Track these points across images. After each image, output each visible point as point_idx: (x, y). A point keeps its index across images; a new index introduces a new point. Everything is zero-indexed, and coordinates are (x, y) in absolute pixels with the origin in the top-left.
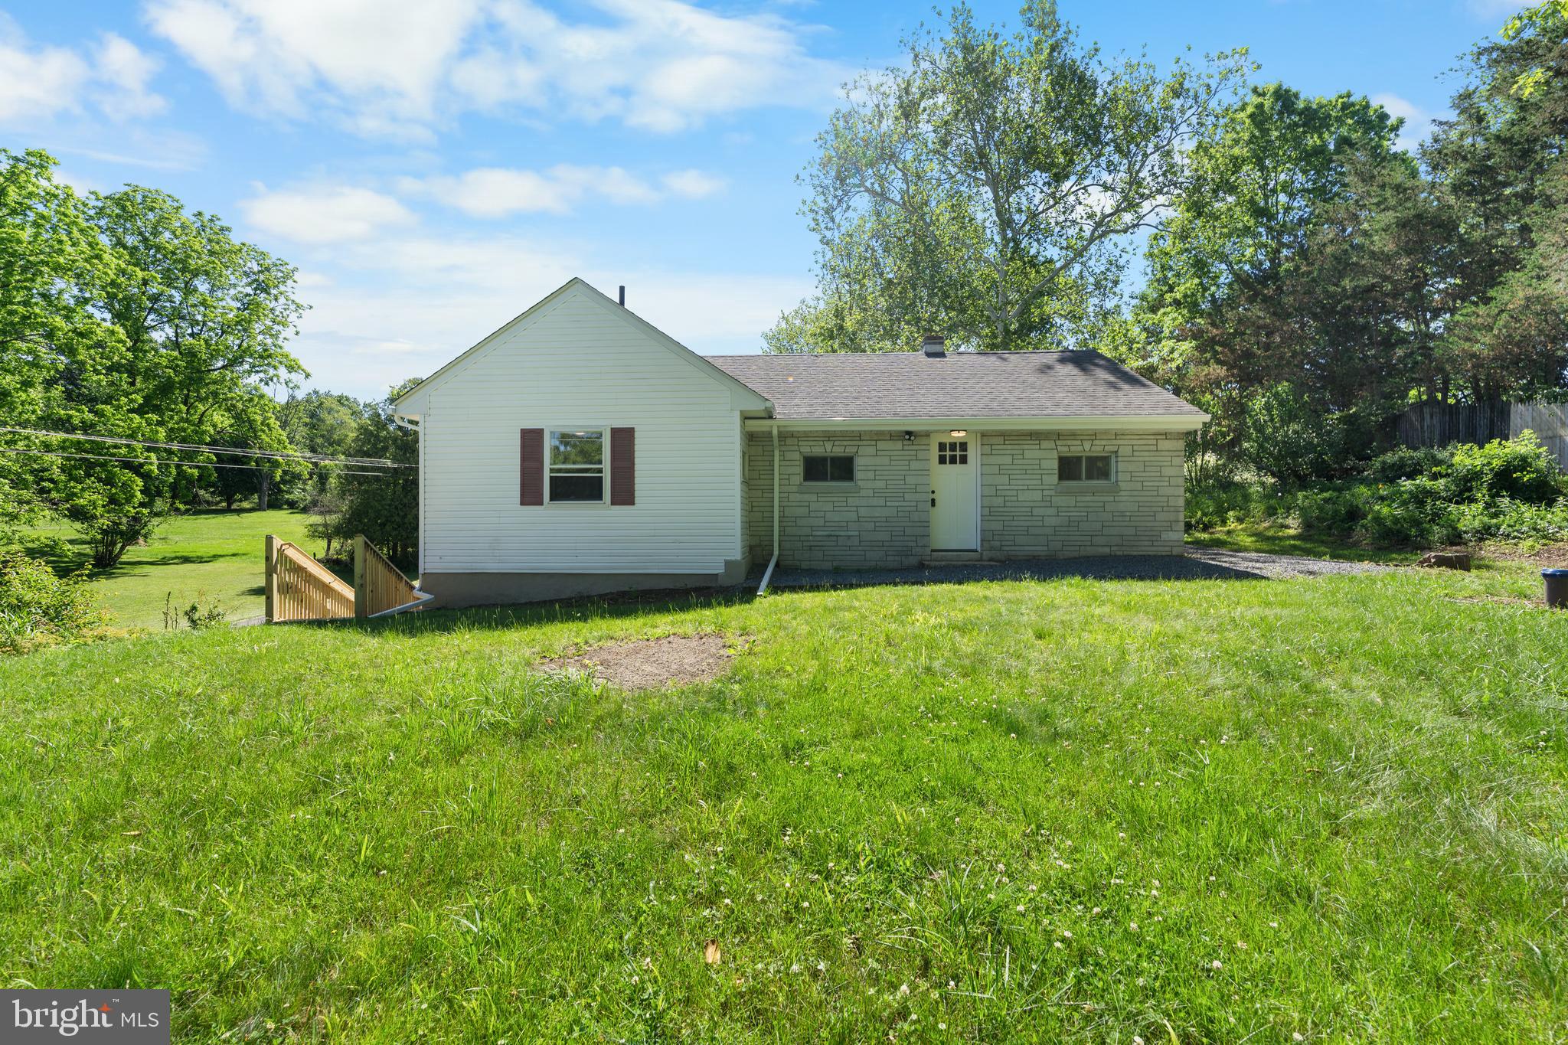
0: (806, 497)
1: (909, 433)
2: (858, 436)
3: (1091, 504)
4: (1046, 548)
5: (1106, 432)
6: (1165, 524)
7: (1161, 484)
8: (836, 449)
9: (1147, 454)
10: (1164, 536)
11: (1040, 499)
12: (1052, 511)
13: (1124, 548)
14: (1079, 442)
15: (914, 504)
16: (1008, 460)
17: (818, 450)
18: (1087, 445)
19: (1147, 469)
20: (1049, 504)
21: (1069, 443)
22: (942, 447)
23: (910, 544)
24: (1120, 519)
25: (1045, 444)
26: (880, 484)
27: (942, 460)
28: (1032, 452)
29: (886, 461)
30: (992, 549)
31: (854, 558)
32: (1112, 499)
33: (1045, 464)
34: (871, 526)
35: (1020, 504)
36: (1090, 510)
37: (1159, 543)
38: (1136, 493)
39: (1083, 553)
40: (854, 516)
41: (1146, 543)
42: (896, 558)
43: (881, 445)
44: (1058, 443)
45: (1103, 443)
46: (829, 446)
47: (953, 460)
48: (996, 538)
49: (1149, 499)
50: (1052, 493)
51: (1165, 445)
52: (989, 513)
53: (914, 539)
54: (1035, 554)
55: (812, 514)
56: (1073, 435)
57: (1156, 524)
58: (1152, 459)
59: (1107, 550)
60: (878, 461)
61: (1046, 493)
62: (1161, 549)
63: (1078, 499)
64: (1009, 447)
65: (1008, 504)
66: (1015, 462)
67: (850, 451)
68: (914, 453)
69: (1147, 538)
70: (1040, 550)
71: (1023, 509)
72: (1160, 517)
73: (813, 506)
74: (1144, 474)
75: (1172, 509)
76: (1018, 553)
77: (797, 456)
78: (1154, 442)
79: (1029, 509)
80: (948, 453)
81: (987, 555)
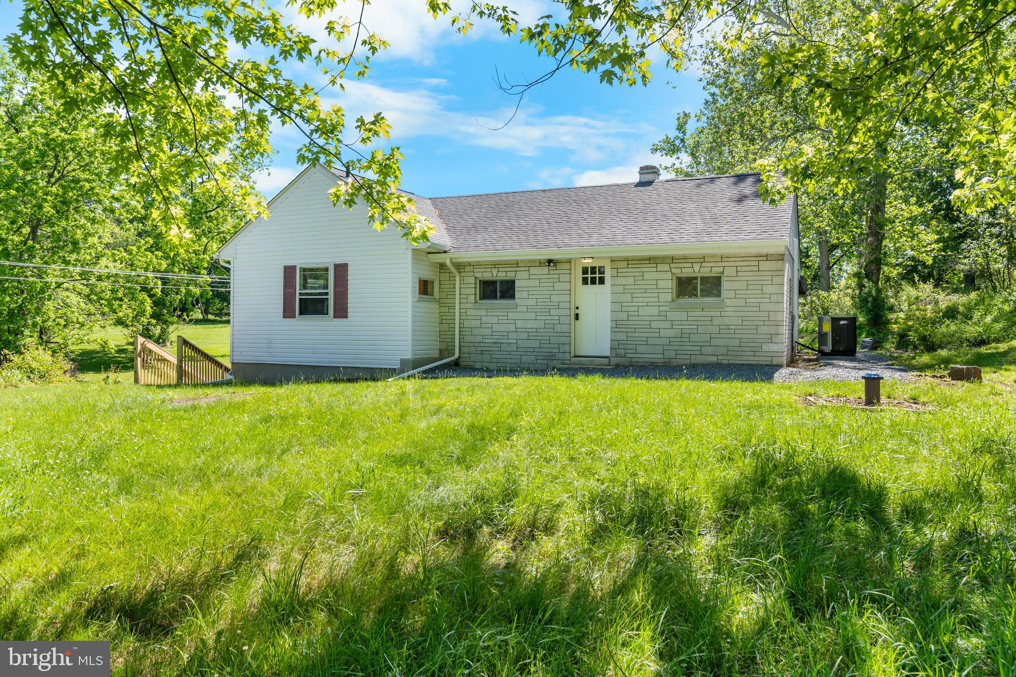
0: (479, 312)
1: (550, 261)
2: (517, 264)
3: (701, 319)
4: (662, 356)
5: (712, 256)
6: (766, 336)
7: (762, 300)
8: (500, 274)
9: (750, 274)
10: (765, 347)
11: (657, 314)
12: (668, 324)
13: (729, 358)
14: (690, 265)
15: (557, 318)
16: (630, 281)
17: (488, 276)
18: (697, 267)
19: (749, 287)
20: (664, 318)
21: (681, 265)
22: (585, 271)
23: (554, 350)
24: (726, 331)
25: (661, 267)
26: (533, 302)
27: (585, 281)
28: (650, 273)
29: (536, 283)
30: (617, 356)
31: (513, 361)
32: (718, 314)
33: (661, 284)
34: (525, 336)
35: (641, 318)
36: (699, 323)
37: (761, 354)
38: (738, 309)
39: (693, 361)
40: (512, 328)
41: (749, 354)
42: (545, 362)
43: (533, 270)
44: (672, 266)
45: (711, 265)
46: (495, 271)
47: (593, 282)
48: (621, 347)
49: (752, 314)
50: (667, 309)
51: (765, 265)
52: (617, 326)
53: (557, 346)
54: (653, 361)
55: (483, 326)
56: (685, 258)
57: (758, 336)
58: (754, 278)
59: (714, 359)
60: (530, 283)
61: (662, 309)
62: (762, 358)
63: (690, 314)
64: (632, 270)
65: (630, 318)
66: (637, 282)
67: (510, 276)
68: (557, 276)
69: (749, 349)
70: (657, 357)
71: (643, 323)
72: (763, 330)
73: (484, 319)
74: (747, 292)
75: (772, 323)
76: (640, 360)
77: (472, 280)
78: (756, 263)
79: (648, 323)
80: (589, 276)
81: (614, 361)
